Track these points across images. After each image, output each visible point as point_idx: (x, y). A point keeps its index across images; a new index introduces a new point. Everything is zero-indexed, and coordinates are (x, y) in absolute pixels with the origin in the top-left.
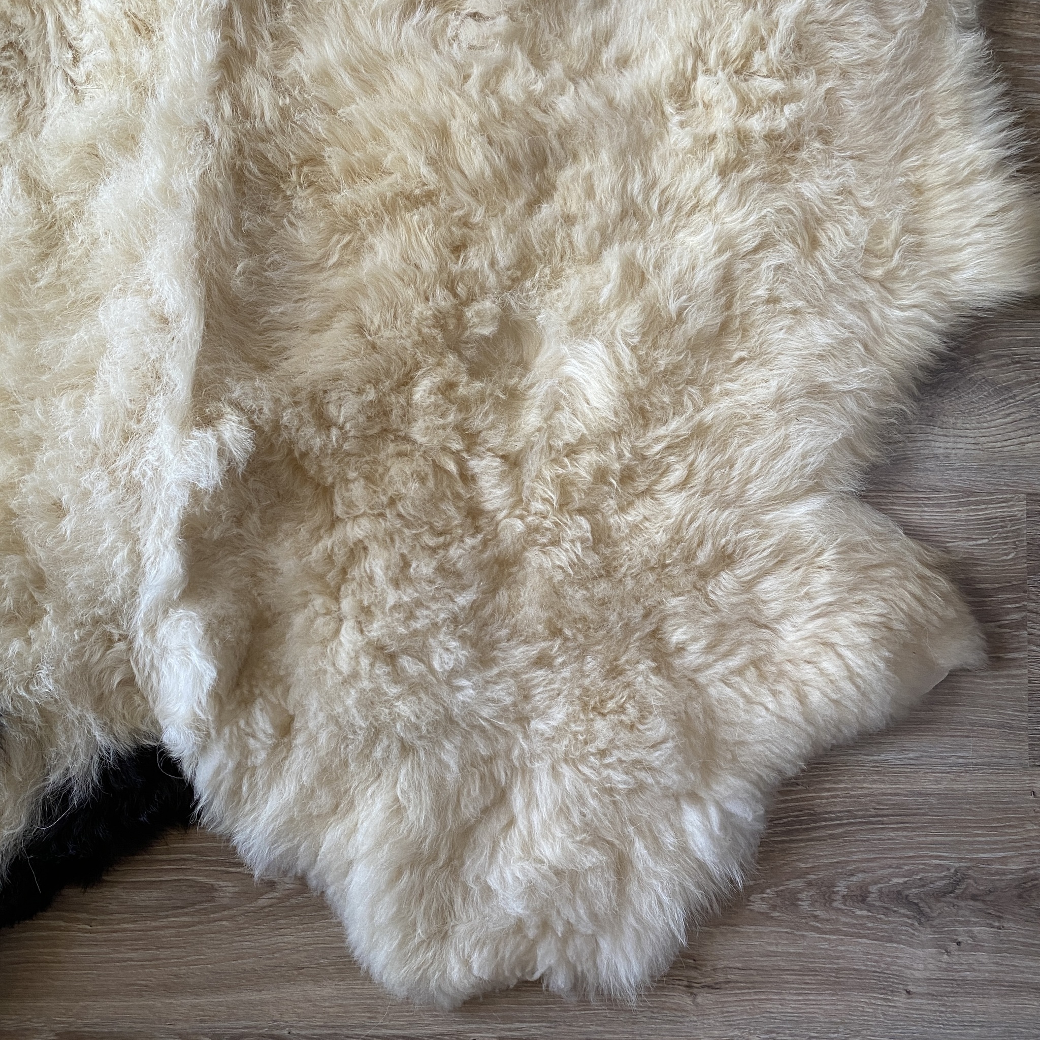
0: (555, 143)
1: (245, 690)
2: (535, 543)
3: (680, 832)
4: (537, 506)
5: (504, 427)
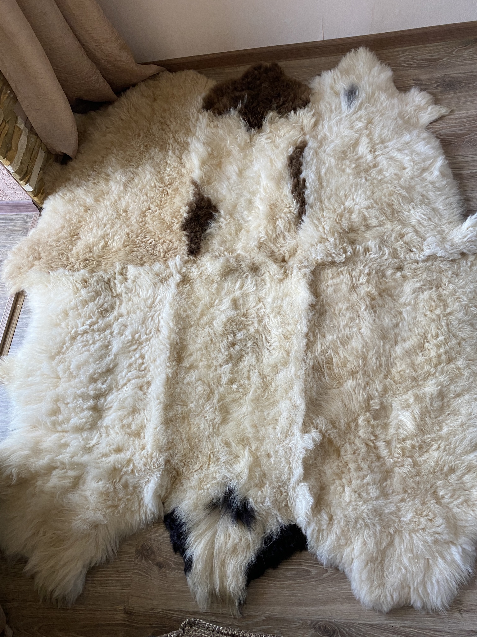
1: (319, 507)
2: (396, 466)
3: (451, 555)
5: (385, 433)
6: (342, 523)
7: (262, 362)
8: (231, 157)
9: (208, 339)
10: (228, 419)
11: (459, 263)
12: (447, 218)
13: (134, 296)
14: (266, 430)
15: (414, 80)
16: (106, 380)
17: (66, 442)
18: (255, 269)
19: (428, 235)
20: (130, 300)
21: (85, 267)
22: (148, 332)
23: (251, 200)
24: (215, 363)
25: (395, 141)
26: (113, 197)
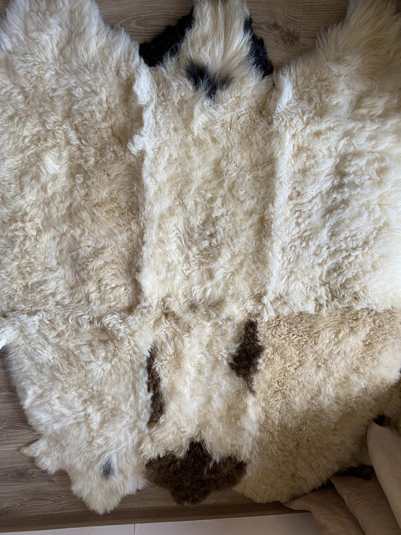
0: (67, 219)
1: (129, 83)
2: (60, 122)
3: (11, 42)
4: (60, 132)
5: (72, 152)
6: (108, 69)
7: (184, 218)
8: (218, 416)
9: (235, 241)
10: (214, 164)
11: (8, 308)
12: (20, 350)
13: (307, 284)
14: (178, 153)
15: (53, 481)
16: (333, 201)
17: (370, 142)
18: (193, 307)
19: (36, 335)
20: (312, 279)
21: (357, 313)
22: (293, 248)
23: (198, 374)
24: (228, 218)
25: (68, 424)
26: (332, 381)
